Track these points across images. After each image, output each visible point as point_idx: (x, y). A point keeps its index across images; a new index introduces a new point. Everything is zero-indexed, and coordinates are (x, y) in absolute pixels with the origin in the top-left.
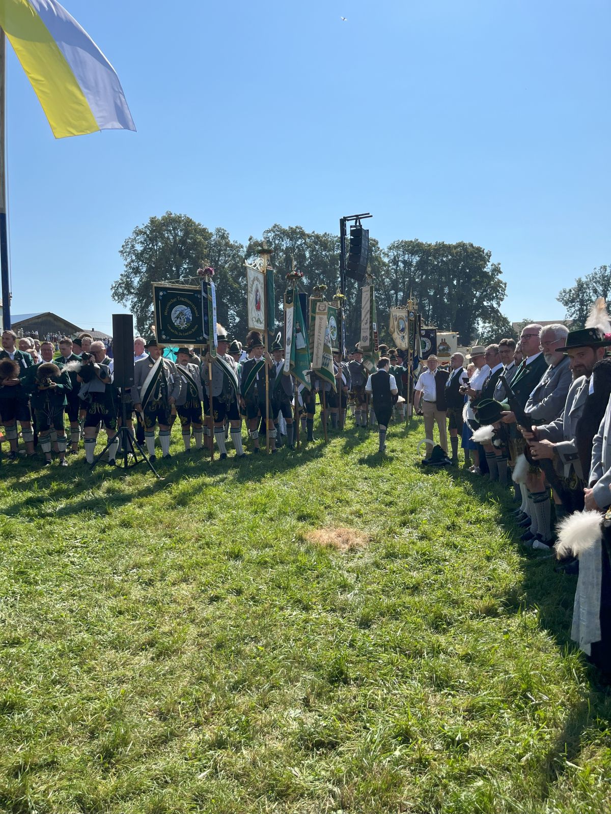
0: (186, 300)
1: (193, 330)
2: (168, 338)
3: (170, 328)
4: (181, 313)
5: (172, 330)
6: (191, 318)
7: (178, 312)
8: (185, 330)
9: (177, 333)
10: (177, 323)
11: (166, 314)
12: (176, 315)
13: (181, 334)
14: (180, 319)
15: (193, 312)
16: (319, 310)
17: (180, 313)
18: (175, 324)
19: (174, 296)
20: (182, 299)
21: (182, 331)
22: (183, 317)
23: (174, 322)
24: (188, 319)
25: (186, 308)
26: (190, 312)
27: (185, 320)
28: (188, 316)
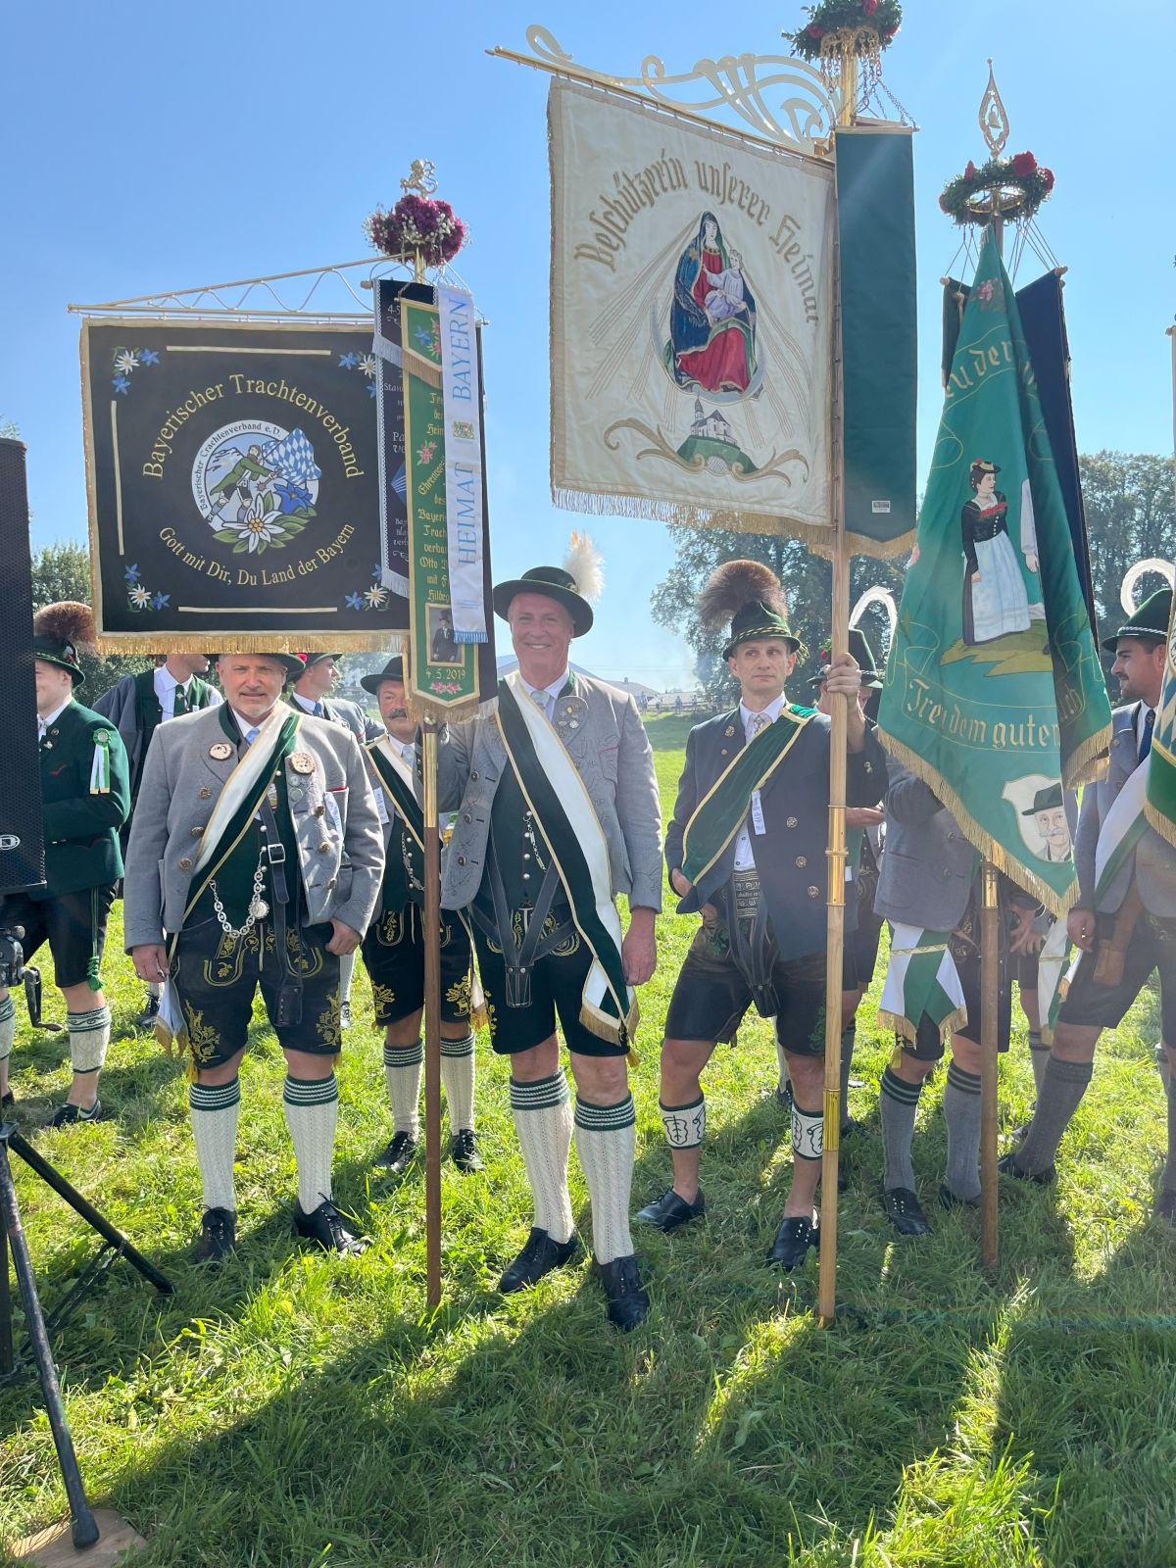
0: (285, 392)
1: (325, 555)
2: (163, 602)
3: (178, 547)
4: (250, 463)
5: (189, 559)
6: (314, 488)
7: (233, 459)
8: (271, 557)
9: (225, 575)
10: (222, 517)
11: (153, 469)
12: (216, 479)
13: (247, 577)
14: (246, 494)
15: (326, 456)
17: (241, 466)
18: (216, 524)
19: (215, 370)
20: (261, 388)
21: (251, 561)
22: (261, 487)
23: (205, 513)
24: (292, 496)
25: (283, 434)
26: (310, 455)
27: (277, 500)
28: (297, 480)
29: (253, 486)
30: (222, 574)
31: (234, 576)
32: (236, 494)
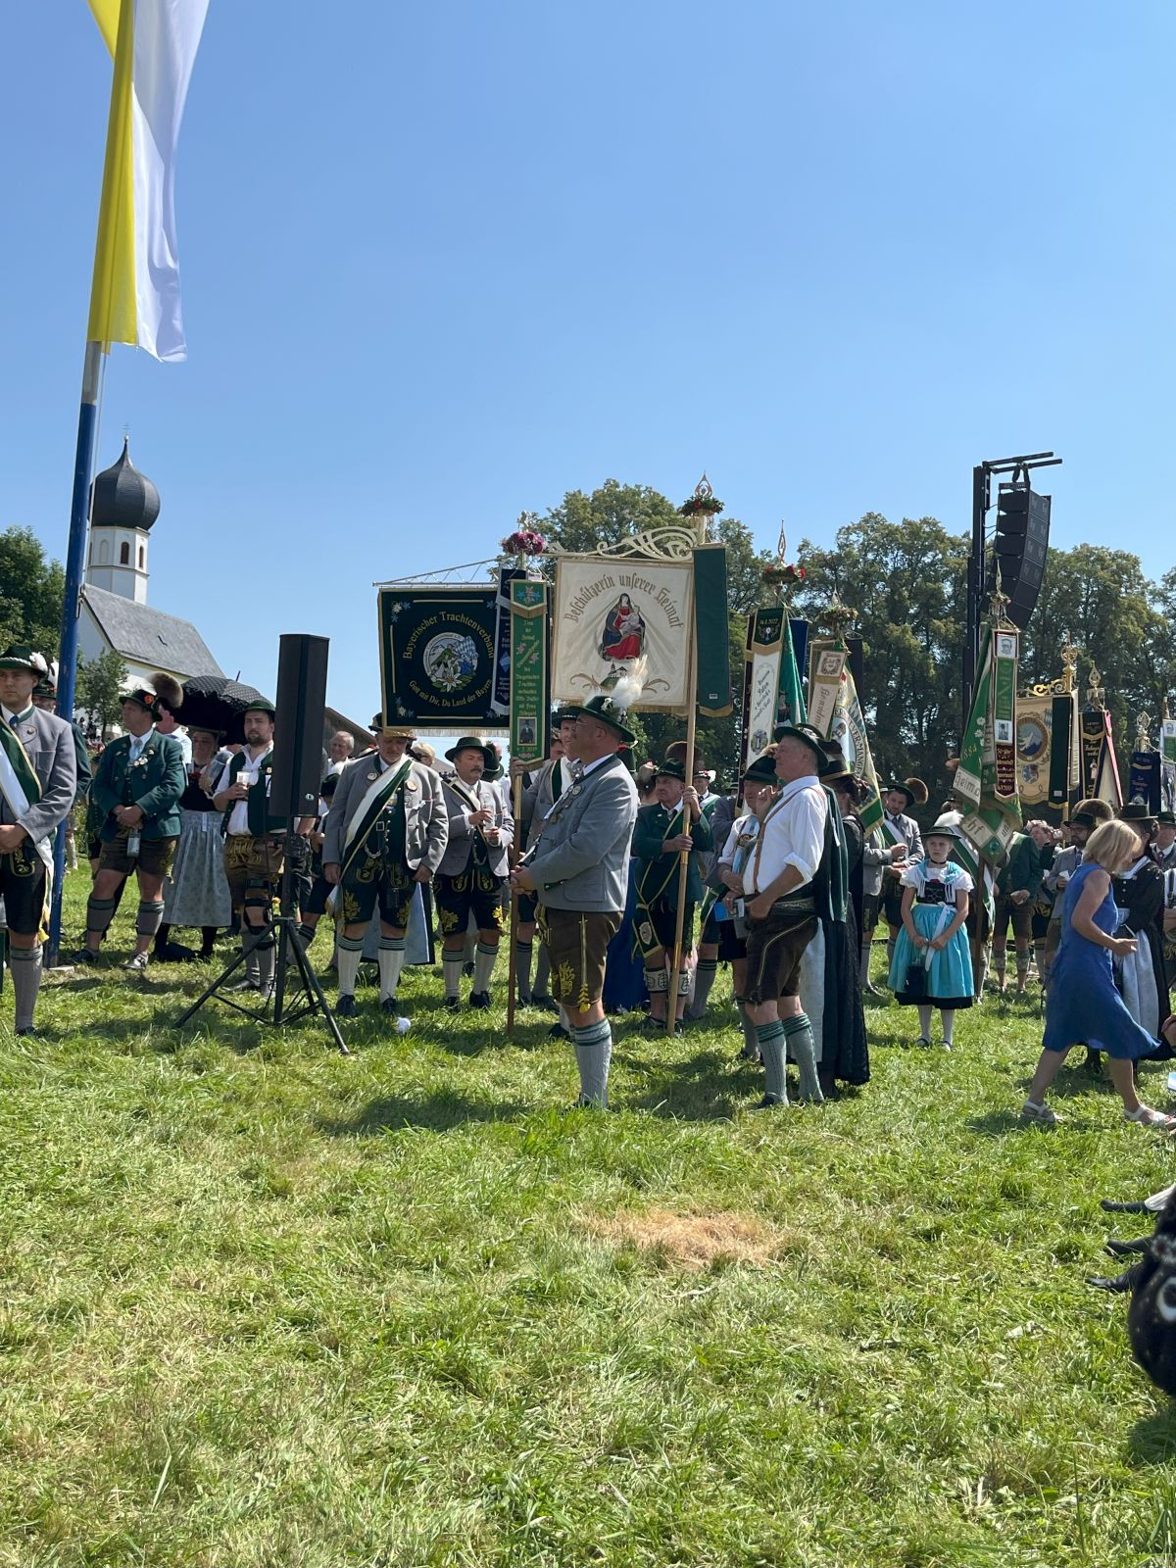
0: (463, 619)
1: (478, 694)
2: (411, 713)
3: (417, 690)
4: (448, 652)
5: (422, 695)
6: (475, 663)
7: (441, 650)
8: (456, 694)
9: (436, 702)
10: (436, 676)
11: (408, 655)
12: (434, 658)
13: (446, 703)
14: (446, 666)
15: (480, 650)
16: (824, 670)
17: (444, 653)
18: (433, 679)
19: (434, 609)
20: (454, 618)
21: (449, 696)
22: (453, 662)
23: (429, 674)
24: (465, 666)
25: (462, 639)
26: (474, 648)
27: (459, 668)
28: (468, 659)
29: (449, 662)
30: (436, 701)
31: (440, 702)
32: (442, 665)
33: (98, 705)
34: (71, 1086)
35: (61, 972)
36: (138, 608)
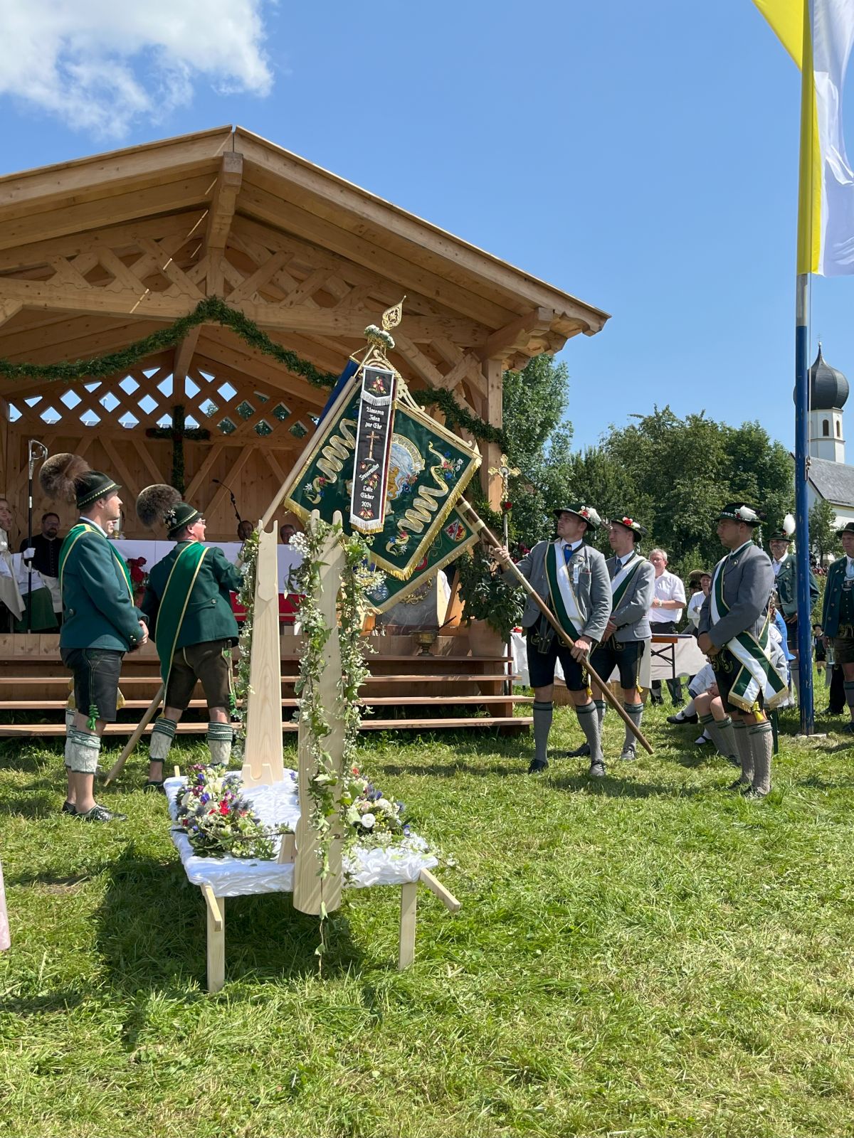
33: (815, 541)
34: (838, 823)
35: (817, 738)
36: (839, 467)
